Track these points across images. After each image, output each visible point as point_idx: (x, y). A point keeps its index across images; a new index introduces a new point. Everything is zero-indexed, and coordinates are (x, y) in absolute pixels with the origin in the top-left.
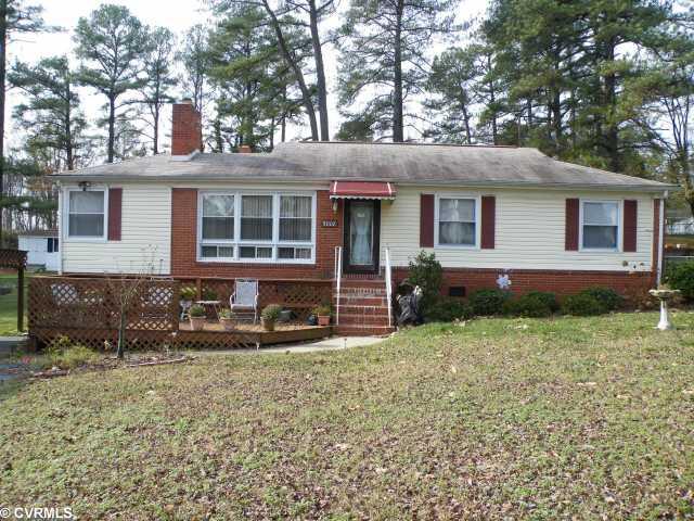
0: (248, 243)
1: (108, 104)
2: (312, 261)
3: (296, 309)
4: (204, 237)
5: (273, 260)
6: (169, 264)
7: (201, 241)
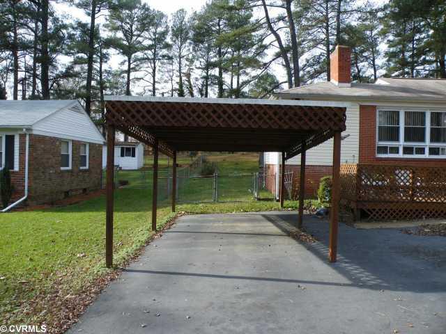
1: (125, 61)
4: (379, 140)
6: (358, 158)
7: (377, 143)
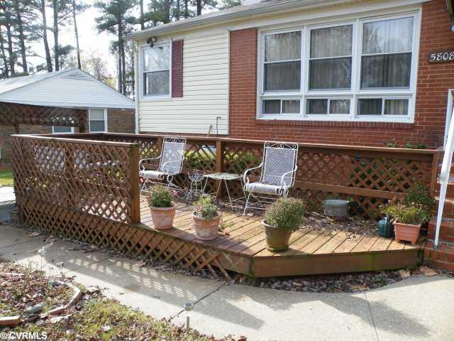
0: (318, 94)
2: (409, 118)
3: (362, 198)
4: (266, 89)
5: (352, 116)
6: (227, 122)
7: (262, 94)
